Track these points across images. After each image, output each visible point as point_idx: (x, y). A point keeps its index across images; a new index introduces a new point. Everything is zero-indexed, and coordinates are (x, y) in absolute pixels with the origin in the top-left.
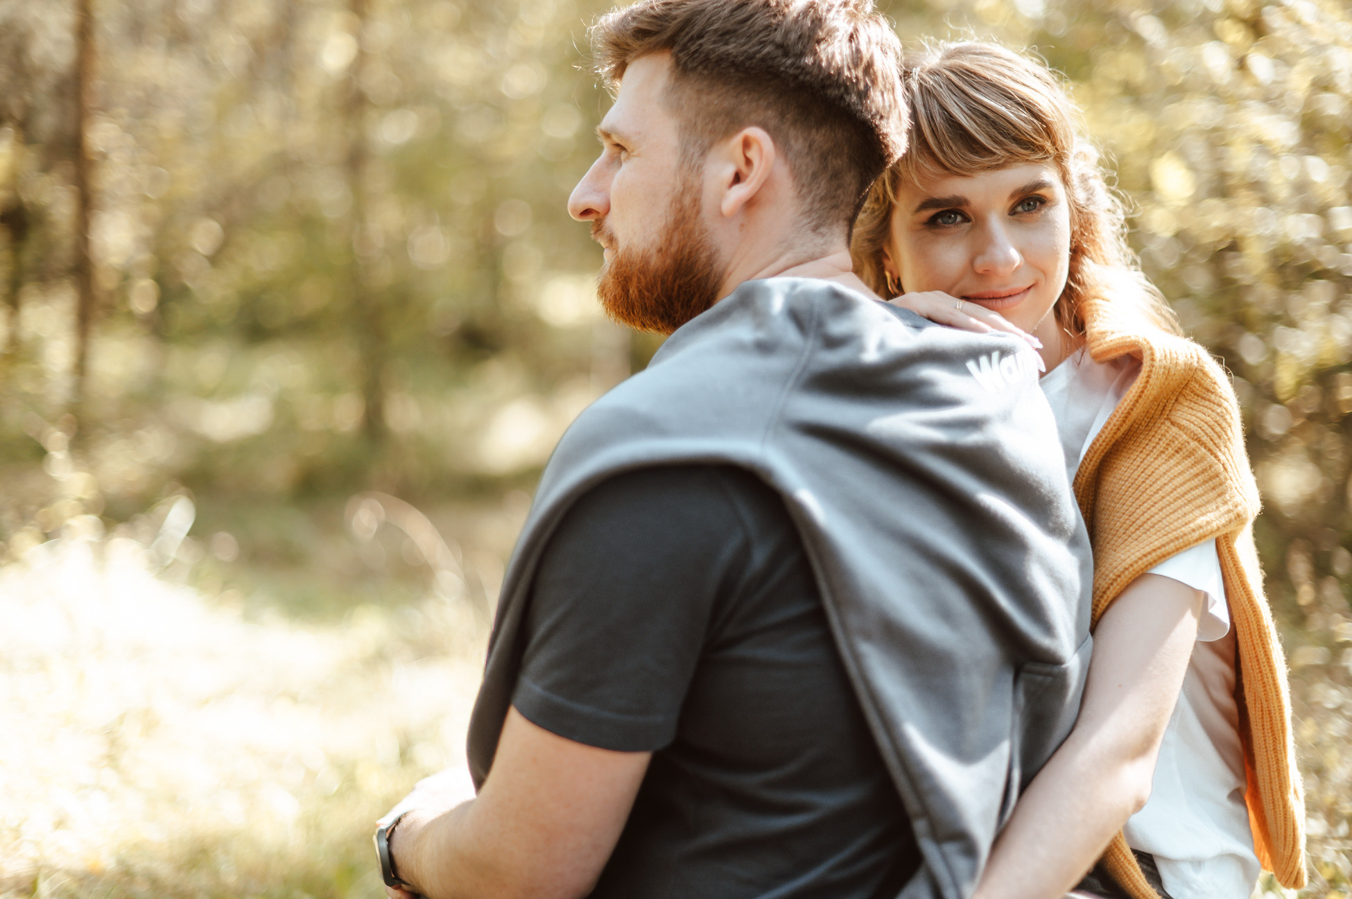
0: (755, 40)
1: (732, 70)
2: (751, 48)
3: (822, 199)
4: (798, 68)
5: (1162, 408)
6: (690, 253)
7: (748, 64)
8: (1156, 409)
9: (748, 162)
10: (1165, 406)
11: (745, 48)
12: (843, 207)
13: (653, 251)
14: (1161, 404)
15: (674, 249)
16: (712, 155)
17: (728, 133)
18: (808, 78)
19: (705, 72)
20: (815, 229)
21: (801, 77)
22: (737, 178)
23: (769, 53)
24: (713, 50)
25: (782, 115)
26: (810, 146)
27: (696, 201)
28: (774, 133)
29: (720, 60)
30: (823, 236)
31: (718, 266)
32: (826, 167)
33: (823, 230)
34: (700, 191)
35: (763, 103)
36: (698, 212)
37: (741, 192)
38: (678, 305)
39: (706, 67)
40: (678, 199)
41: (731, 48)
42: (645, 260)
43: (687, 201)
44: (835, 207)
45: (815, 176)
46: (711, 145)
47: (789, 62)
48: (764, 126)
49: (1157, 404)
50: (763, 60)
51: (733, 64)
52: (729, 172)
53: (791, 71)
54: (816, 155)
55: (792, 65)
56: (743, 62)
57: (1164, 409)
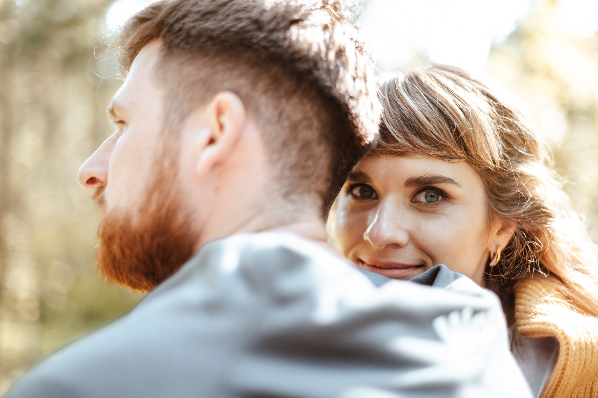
0: (232, 17)
1: (209, 43)
2: (227, 23)
3: (293, 167)
4: (269, 41)
5: (590, 391)
6: (168, 212)
7: (223, 37)
8: (585, 393)
9: (221, 127)
10: (592, 388)
11: (223, 23)
12: (313, 179)
13: (135, 211)
14: (588, 387)
15: (153, 207)
16: (191, 121)
17: (204, 100)
18: (278, 50)
19: (187, 47)
20: (286, 195)
21: (272, 49)
22: (212, 141)
23: (243, 27)
24: (194, 27)
25: (254, 84)
26: (280, 115)
27: (174, 164)
28: (246, 101)
29: (199, 36)
30: (293, 202)
31: (195, 227)
32: (295, 139)
33: (294, 197)
34: (178, 154)
35: (236, 72)
36: (176, 174)
37: (213, 151)
38: (158, 262)
39: (187, 43)
40: (159, 162)
41: (209, 24)
42: (128, 220)
43: (167, 163)
44: (305, 177)
45: (285, 144)
46: (190, 111)
47: (262, 35)
48: (237, 92)
49: (584, 387)
50: (237, 33)
51: (211, 38)
52: (204, 136)
53: (264, 43)
54: (286, 124)
55: (265, 38)
56: (219, 36)
57: (591, 392)
